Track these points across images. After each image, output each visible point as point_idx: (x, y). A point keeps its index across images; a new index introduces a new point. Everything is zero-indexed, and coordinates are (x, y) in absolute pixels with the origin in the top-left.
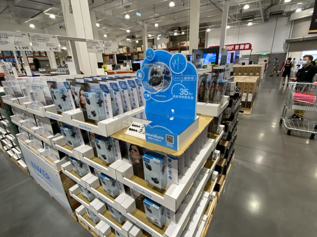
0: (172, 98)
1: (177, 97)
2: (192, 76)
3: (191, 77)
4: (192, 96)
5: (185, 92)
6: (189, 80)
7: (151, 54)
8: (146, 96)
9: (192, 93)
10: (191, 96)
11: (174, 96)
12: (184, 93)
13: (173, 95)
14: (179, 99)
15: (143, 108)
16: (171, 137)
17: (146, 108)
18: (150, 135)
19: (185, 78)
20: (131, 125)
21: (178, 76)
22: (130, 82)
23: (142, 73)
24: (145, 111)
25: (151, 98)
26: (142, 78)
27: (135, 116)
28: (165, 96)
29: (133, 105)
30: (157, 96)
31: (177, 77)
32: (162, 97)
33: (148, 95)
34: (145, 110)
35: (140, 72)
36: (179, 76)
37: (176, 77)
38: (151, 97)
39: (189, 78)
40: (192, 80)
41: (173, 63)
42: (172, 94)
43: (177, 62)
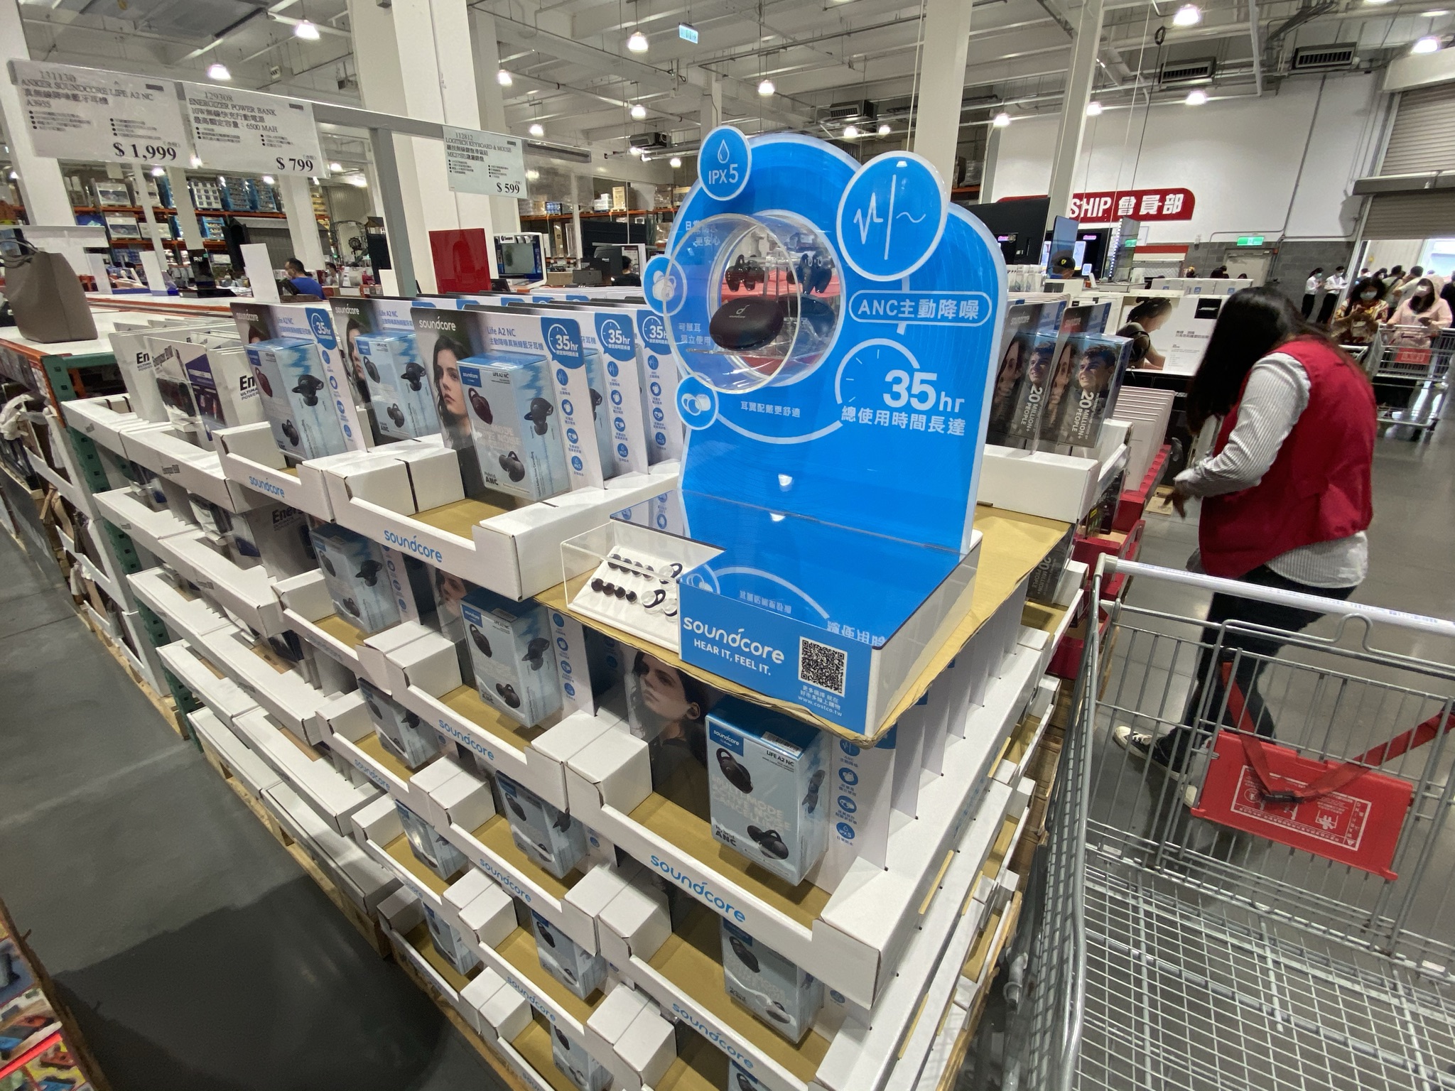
0: (837, 425)
1: (866, 416)
2: (967, 298)
3: (963, 303)
4: (956, 416)
5: (915, 391)
6: (944, 319)
7: (732, 161)
8: (692, 404)
9: (958, 401)
10: (948, 416)
11: (849, 413)
12: (911, 395)
13: (846, 403)
14: (875, 428)
15: (671, 471)
16: (830, 657)
17: (688, 474)
18: (704, 629)
19: (926, 309)
20: (605, 564)
21: (880, 298)
22: (608, 327)
23: (675, 273)
24: (680, 485)
25: (717, 420)
26: (671, 305)
27: (626, 517)
28: (797, 412)
29: (617, 455)
30: (753, 406)
31: (876, 303)
32: (781, 418)
33: (703, 404)
34: (681, 480)
35: (664, 271)
36: (887, 298)
37: (870, 299)
38: (716, 415)
39: (947, 308)
40: (963, 320)
41: (859, 213)
42: (839, 401)
43: (882, 211)
